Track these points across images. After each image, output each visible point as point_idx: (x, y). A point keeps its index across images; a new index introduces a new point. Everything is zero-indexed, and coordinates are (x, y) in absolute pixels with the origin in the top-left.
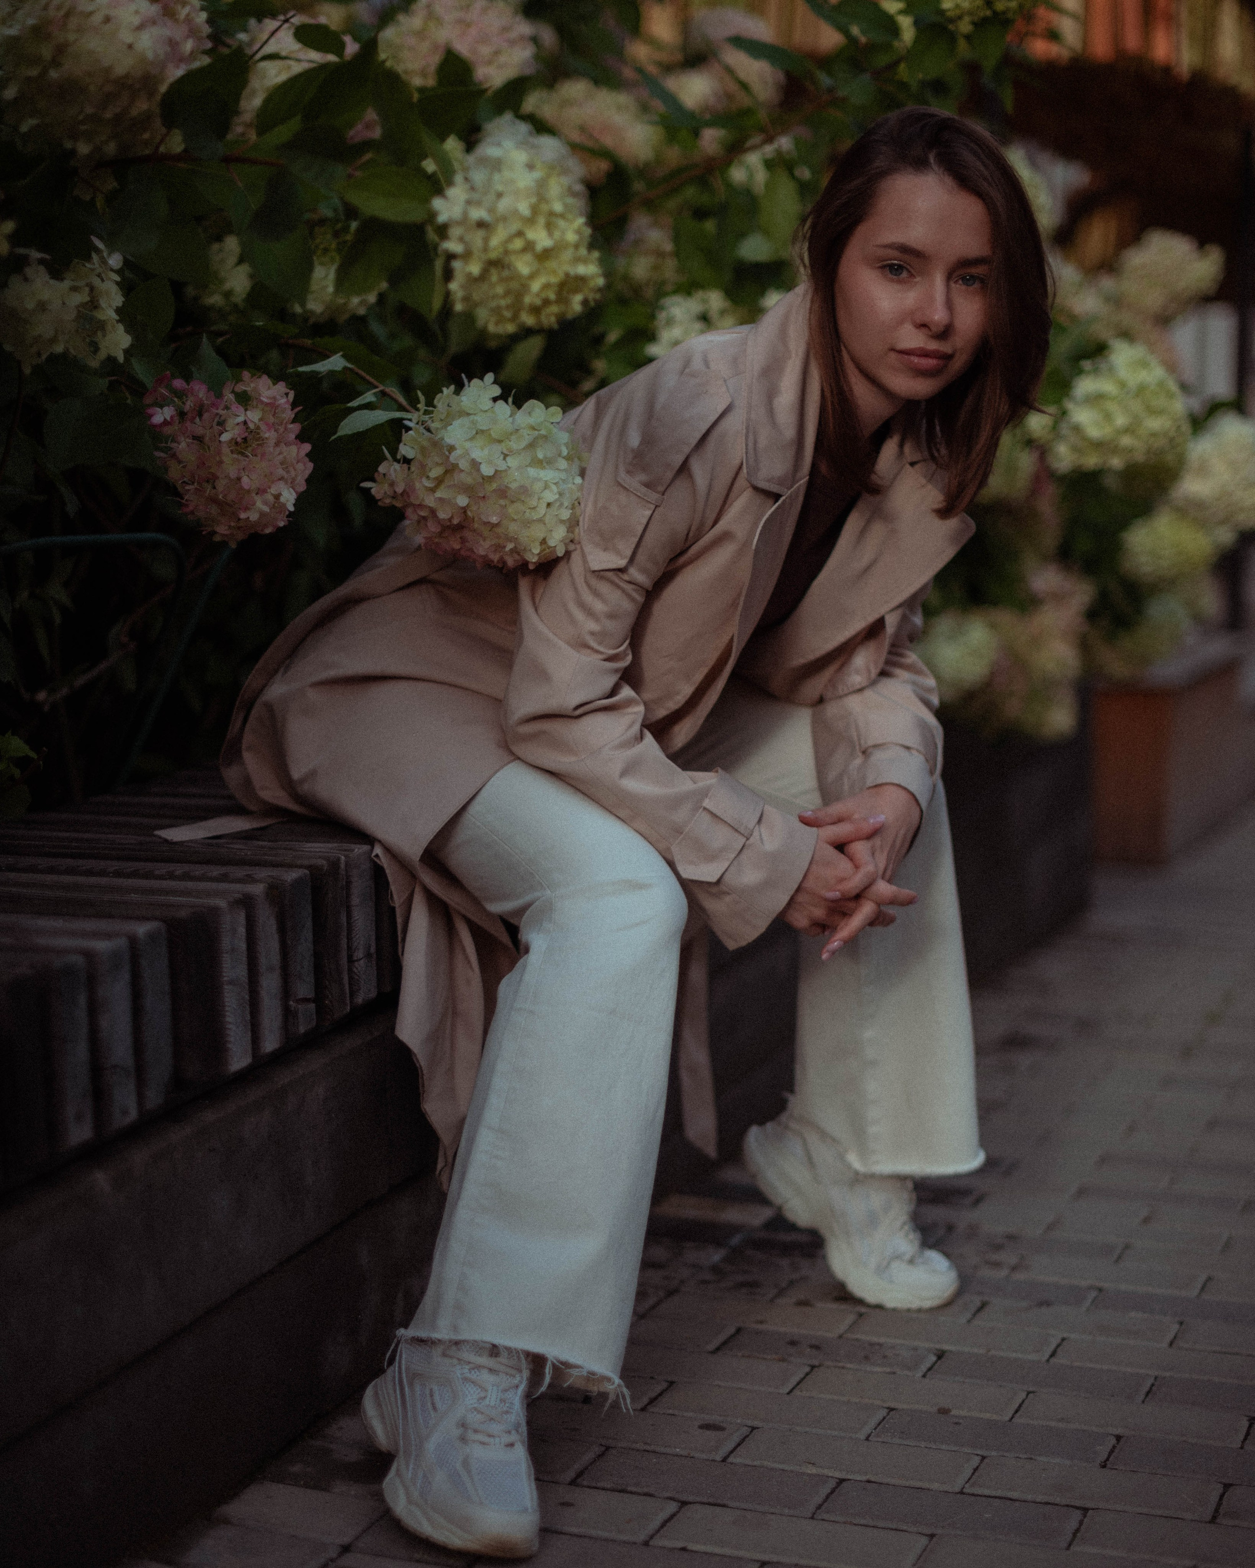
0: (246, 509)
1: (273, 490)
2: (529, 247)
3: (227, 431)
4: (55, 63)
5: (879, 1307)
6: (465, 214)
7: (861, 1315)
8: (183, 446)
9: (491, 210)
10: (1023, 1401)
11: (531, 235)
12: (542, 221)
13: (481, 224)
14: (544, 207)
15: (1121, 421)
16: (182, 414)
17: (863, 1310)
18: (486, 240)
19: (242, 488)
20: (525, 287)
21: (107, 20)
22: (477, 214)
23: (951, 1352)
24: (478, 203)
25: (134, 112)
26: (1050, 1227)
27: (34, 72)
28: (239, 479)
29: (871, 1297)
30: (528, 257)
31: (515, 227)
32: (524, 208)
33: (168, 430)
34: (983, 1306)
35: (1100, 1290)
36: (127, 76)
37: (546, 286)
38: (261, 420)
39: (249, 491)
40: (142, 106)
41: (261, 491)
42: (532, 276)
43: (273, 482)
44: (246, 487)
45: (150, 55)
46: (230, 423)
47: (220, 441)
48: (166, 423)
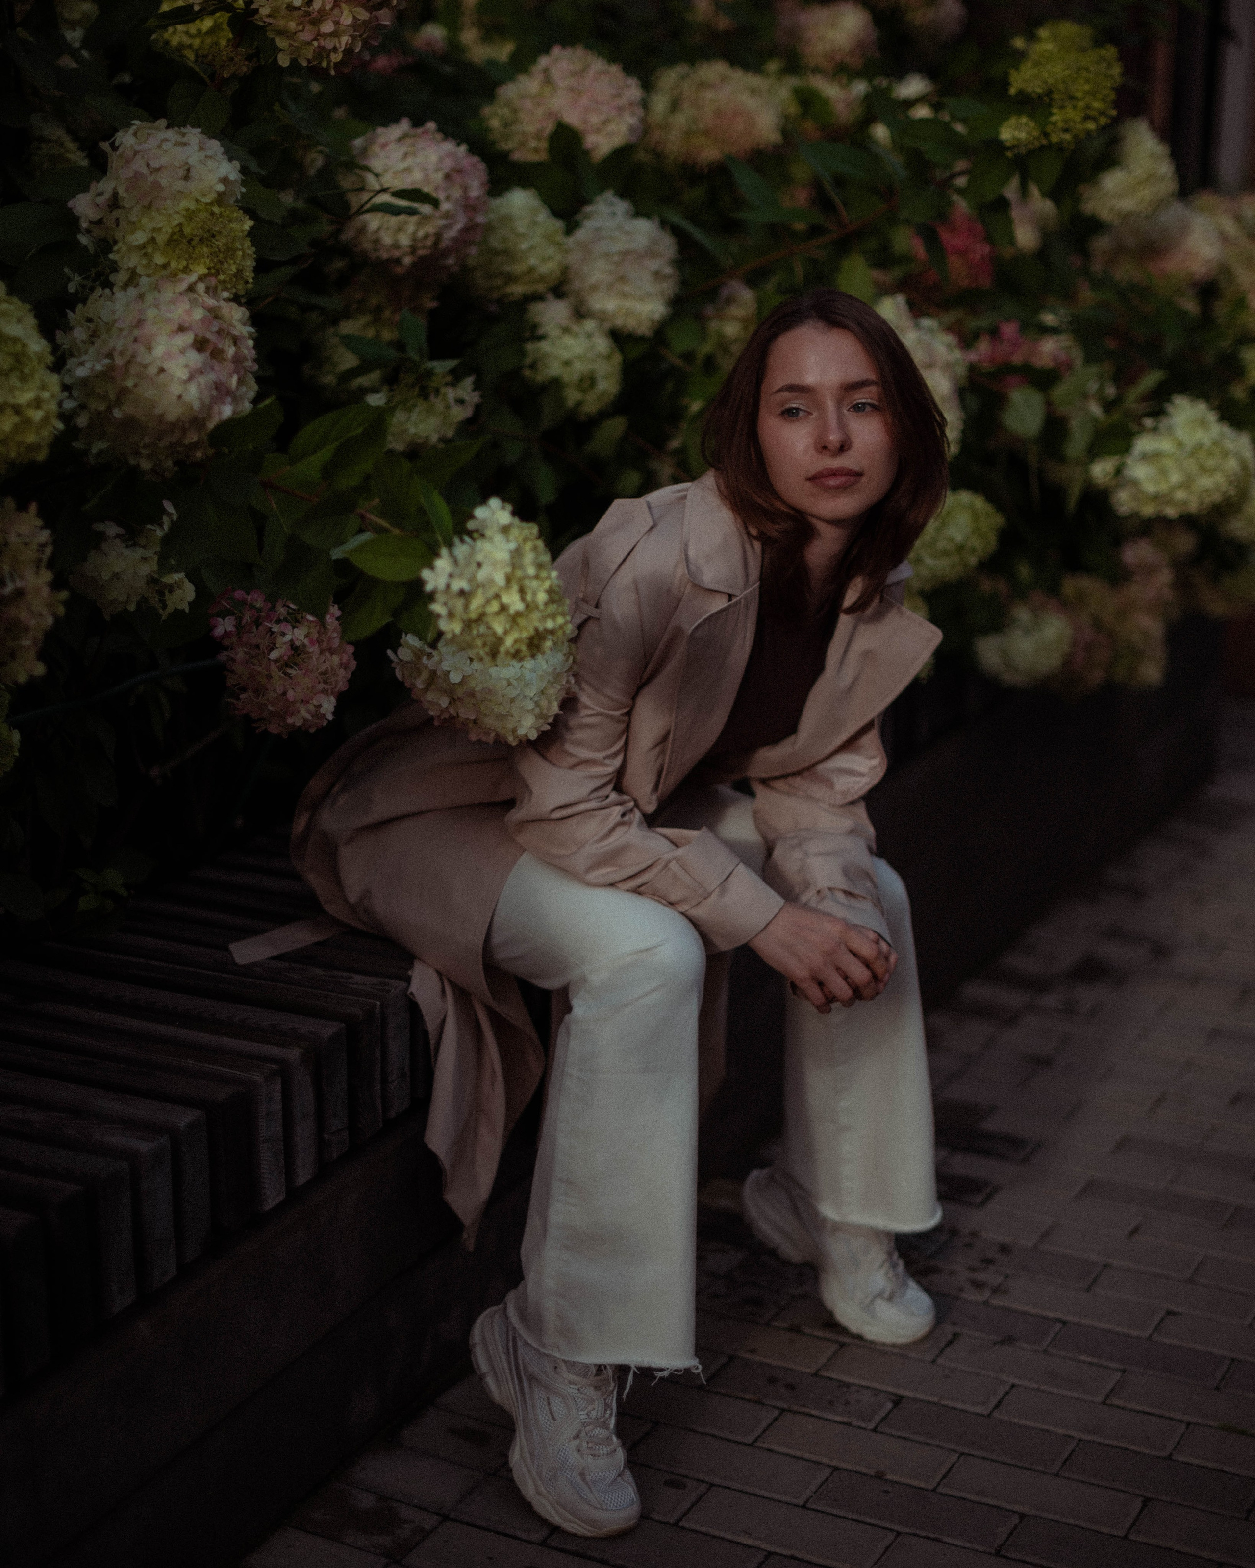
0: (292, 714)
1: (315, 702)
2: (504, 608)
3: (277, 648)
4: (118, 402)
5: (859, 1337)
6: (448, 586)
7: (842, 1345)
8: (240, 654)
9: (472, 579)
10: (953, 1465)
11: (506, 599)
12: (515, 587)
13: (462, 593)
14: (519, 573)
15: (1175, 478)
16: (239, 626)
17: (847, 1340)
18: (466, 606)
19: (287, 700)
20: (500, 641)
21: (162, 370)
22: (458, 584)
23: (908, 1398)
24: (461, 576)
25: (187, 441)
26: (1045, 1235)
27: (102, 407)
28: (284, 694)
29: (854, 1328)
30: (502, 618)
31: (491, 593)
32: (500, 579)
33: (226, 642)
34: (956, 1336)
35: (1065, 1323)
36: (179, 420)
37: (516, 641)
38: (306, 636)
39: (294, 702)
40: (192, 437)
41: (304, 702)
42: (506, 632)
43: (315, 694)
44: (291, 699)
45: (196, 405)
46: (280, 640)
47: (269, 659)
48: (227, 634)
